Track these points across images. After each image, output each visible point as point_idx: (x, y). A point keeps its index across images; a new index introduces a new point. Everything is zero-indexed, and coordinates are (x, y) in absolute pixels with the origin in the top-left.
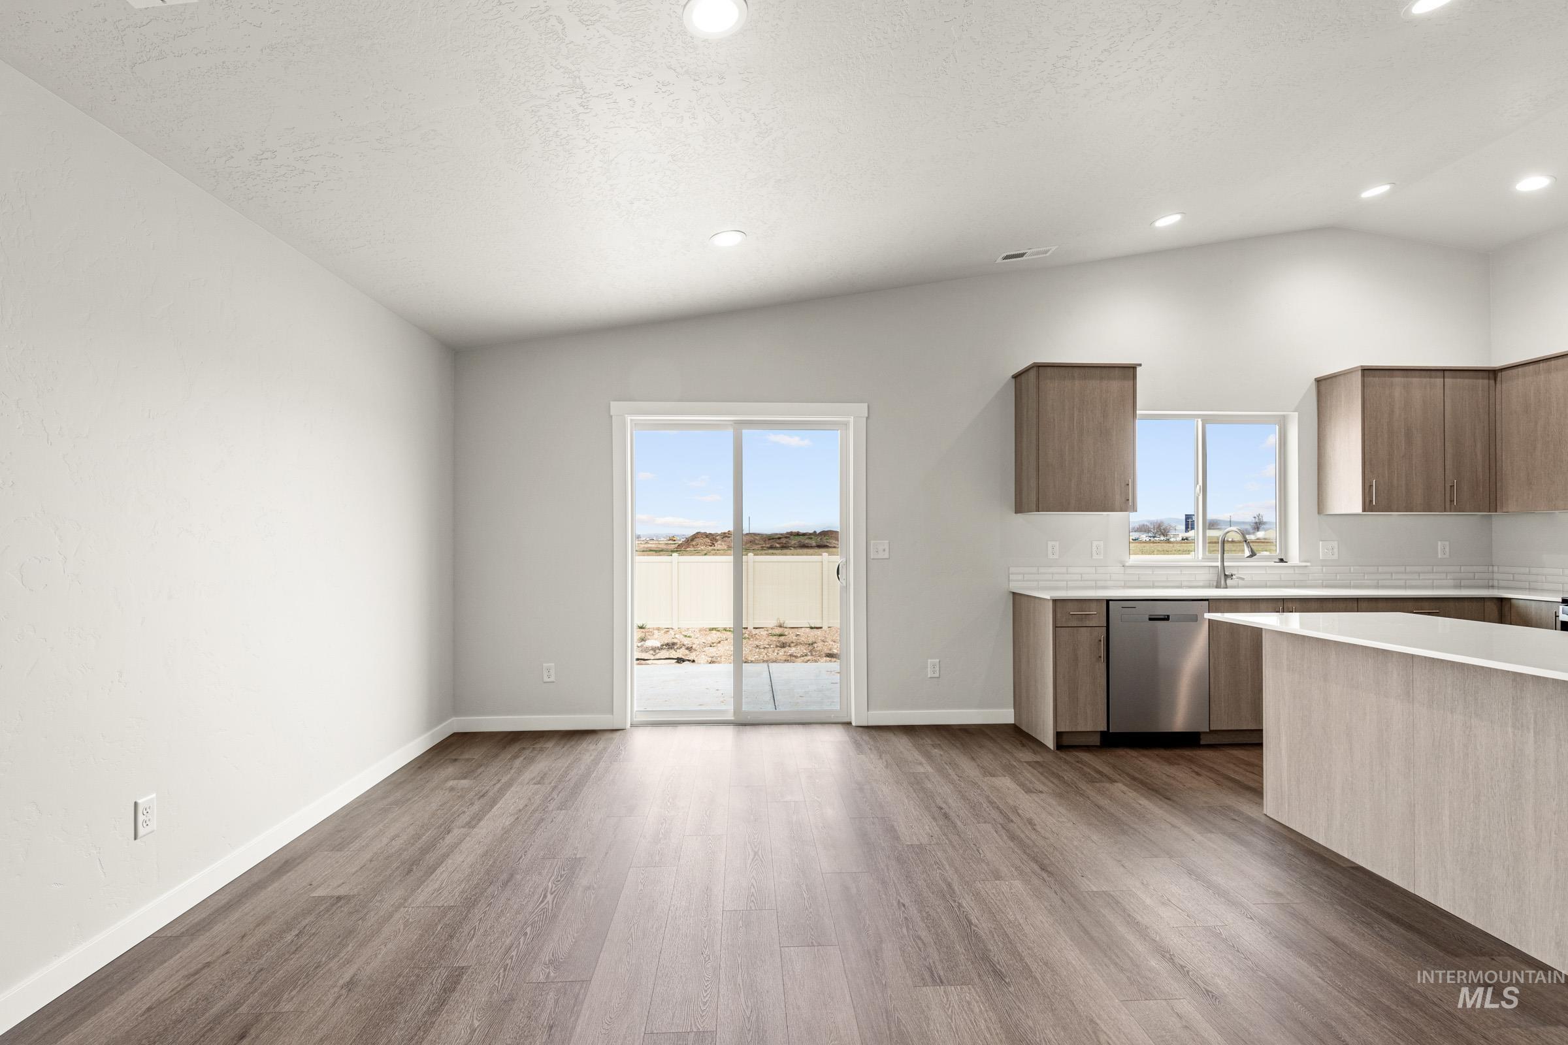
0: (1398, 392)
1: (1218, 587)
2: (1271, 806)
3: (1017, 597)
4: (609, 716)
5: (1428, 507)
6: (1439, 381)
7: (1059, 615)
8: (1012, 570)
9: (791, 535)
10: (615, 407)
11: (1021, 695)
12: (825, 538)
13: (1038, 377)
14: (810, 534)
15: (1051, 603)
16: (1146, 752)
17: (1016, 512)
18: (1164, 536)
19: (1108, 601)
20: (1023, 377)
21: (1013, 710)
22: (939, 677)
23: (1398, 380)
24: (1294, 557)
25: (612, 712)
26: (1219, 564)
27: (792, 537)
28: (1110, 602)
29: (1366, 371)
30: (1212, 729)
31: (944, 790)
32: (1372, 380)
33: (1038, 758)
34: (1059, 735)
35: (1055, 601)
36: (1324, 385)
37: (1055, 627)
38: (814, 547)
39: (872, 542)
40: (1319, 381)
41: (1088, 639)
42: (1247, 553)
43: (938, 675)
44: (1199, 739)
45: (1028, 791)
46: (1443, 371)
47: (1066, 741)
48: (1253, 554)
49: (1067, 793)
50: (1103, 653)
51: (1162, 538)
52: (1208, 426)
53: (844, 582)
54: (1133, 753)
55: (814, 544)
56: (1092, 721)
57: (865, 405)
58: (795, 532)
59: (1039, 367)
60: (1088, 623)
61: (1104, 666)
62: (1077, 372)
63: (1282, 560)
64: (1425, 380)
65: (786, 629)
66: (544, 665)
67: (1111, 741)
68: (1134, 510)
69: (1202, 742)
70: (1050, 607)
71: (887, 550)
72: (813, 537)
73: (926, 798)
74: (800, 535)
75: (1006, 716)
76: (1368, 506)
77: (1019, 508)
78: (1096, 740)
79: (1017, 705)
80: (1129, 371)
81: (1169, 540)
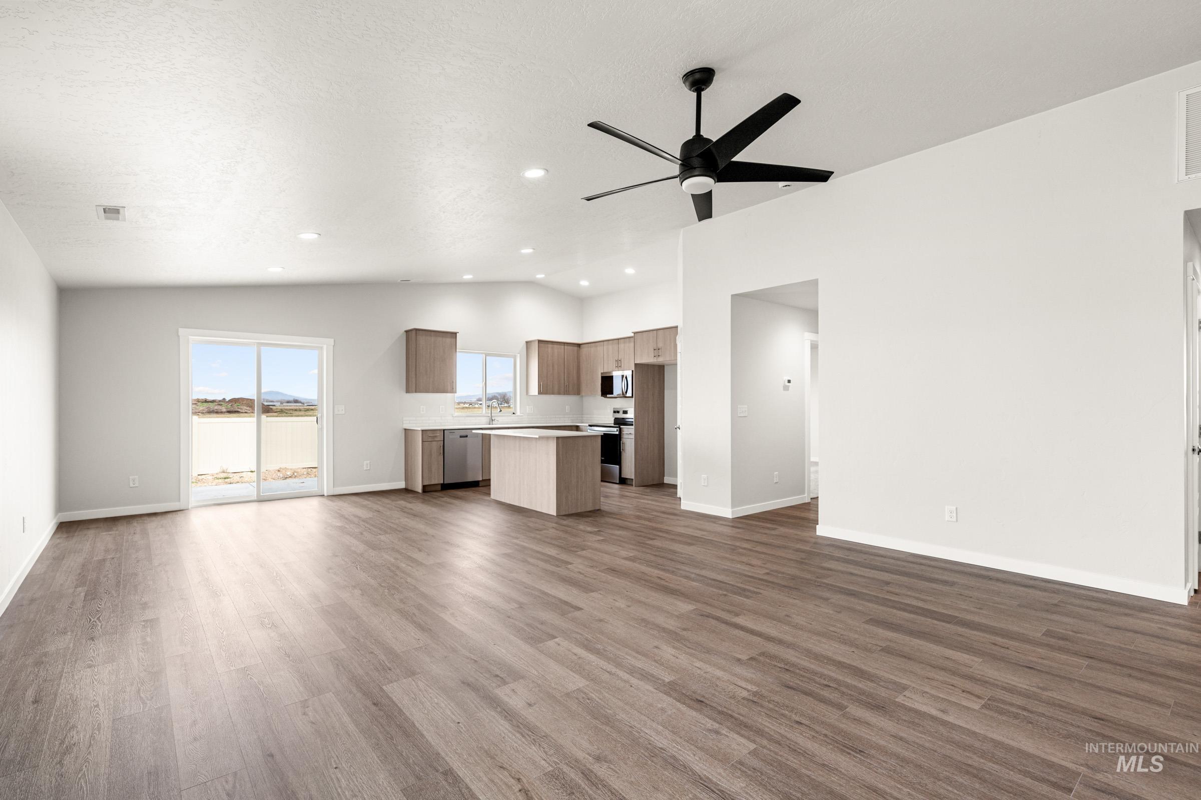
0: (550, 349)
1: (490, 424)
2: (493, 496)
3: (407, 431)
4: (177, 503)
5: (559, 393)
6: (563, 347)
7: (424, 436)
8: (404, 419)
9: (199, 402)
10: (182, 331)
11: (408, 476)
12: (236, 405)
13: (416, 333)
14: (220, 401)
15: (421, 432)
16: (460, 490)
17: (406, 393)
18: (507, 403)
19: (444, 430)
20: (410, 333)
21: (404, 482)
22: (370, 470)
23: (550, 346)
24: (518, 413)
25: (179, 500)
26: (490, 415)
27: (199, 404)
28: (445, 431)
29: (540, 341)
30: (483, 479)
31: (376, 507)
32: (542, 345)
33: (416, 496)
34: (424, 487)
35: (423, 431)
36: (528, 343)
37: (423, 441)
38: (225, 412)
39: (336, 406)
40: (527, 342)
41: (436, 446)
42: (499, 410)
43: (369, 469)
44: (479, 484)
45: (411, 503)
46: (564, 344)
47: (427, 489)
48: (501, 411)
49: (424, 501)
50: (442, 452)
51: (506, 405)
52: (487, 357)
53: (321, 426)
54: (453, 491)
55: (224, 410)
56: (437, 479)
57: (333, 340)
58: (202, 400)
59: (417, 330)
60: (436, 440)
61: (442, 457)
62: (433, 333)
63: (514, 413)
64: (558, 346)
65: (229, 474)
66: (130, 477)
67: (446, 487)
68: (456, 393)
69: (480, 485)
70: (420, 434)
71: (344, 410)
72: (223, 403)
73: (370, 509)
74: (208, 402)
75: (401, 485)
76: (540, 393)
77: (408, 391)
78: (439, 488)
79: (407, 479)
80: (454, 335)
81: (509, 406)
